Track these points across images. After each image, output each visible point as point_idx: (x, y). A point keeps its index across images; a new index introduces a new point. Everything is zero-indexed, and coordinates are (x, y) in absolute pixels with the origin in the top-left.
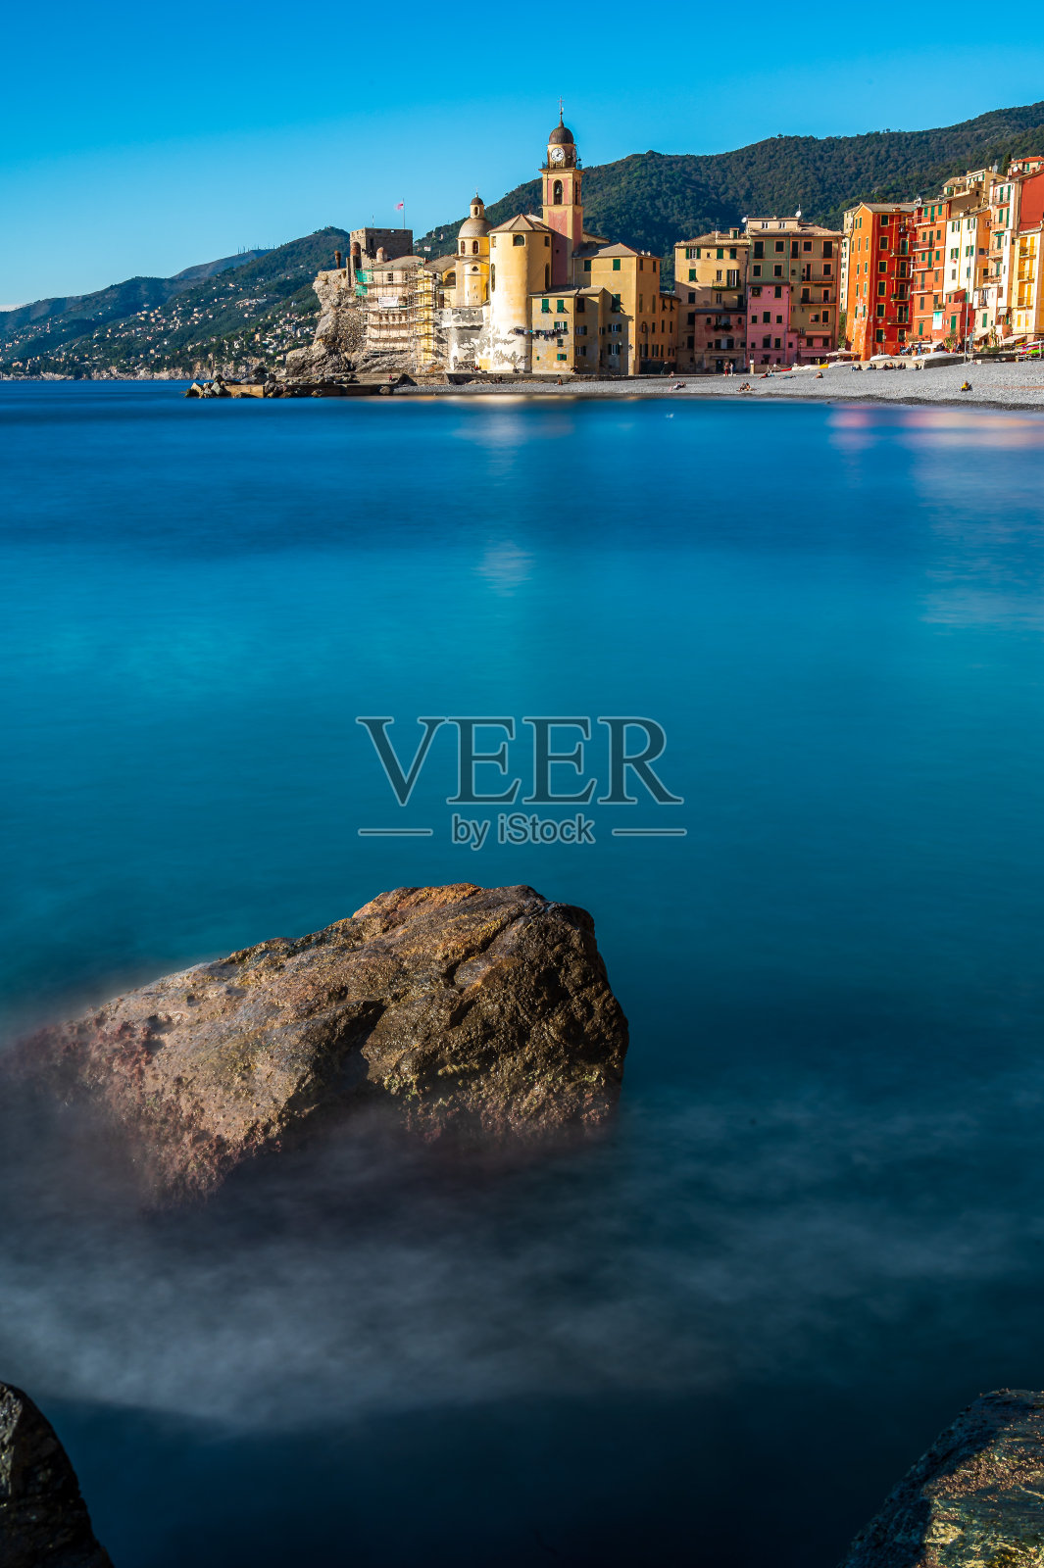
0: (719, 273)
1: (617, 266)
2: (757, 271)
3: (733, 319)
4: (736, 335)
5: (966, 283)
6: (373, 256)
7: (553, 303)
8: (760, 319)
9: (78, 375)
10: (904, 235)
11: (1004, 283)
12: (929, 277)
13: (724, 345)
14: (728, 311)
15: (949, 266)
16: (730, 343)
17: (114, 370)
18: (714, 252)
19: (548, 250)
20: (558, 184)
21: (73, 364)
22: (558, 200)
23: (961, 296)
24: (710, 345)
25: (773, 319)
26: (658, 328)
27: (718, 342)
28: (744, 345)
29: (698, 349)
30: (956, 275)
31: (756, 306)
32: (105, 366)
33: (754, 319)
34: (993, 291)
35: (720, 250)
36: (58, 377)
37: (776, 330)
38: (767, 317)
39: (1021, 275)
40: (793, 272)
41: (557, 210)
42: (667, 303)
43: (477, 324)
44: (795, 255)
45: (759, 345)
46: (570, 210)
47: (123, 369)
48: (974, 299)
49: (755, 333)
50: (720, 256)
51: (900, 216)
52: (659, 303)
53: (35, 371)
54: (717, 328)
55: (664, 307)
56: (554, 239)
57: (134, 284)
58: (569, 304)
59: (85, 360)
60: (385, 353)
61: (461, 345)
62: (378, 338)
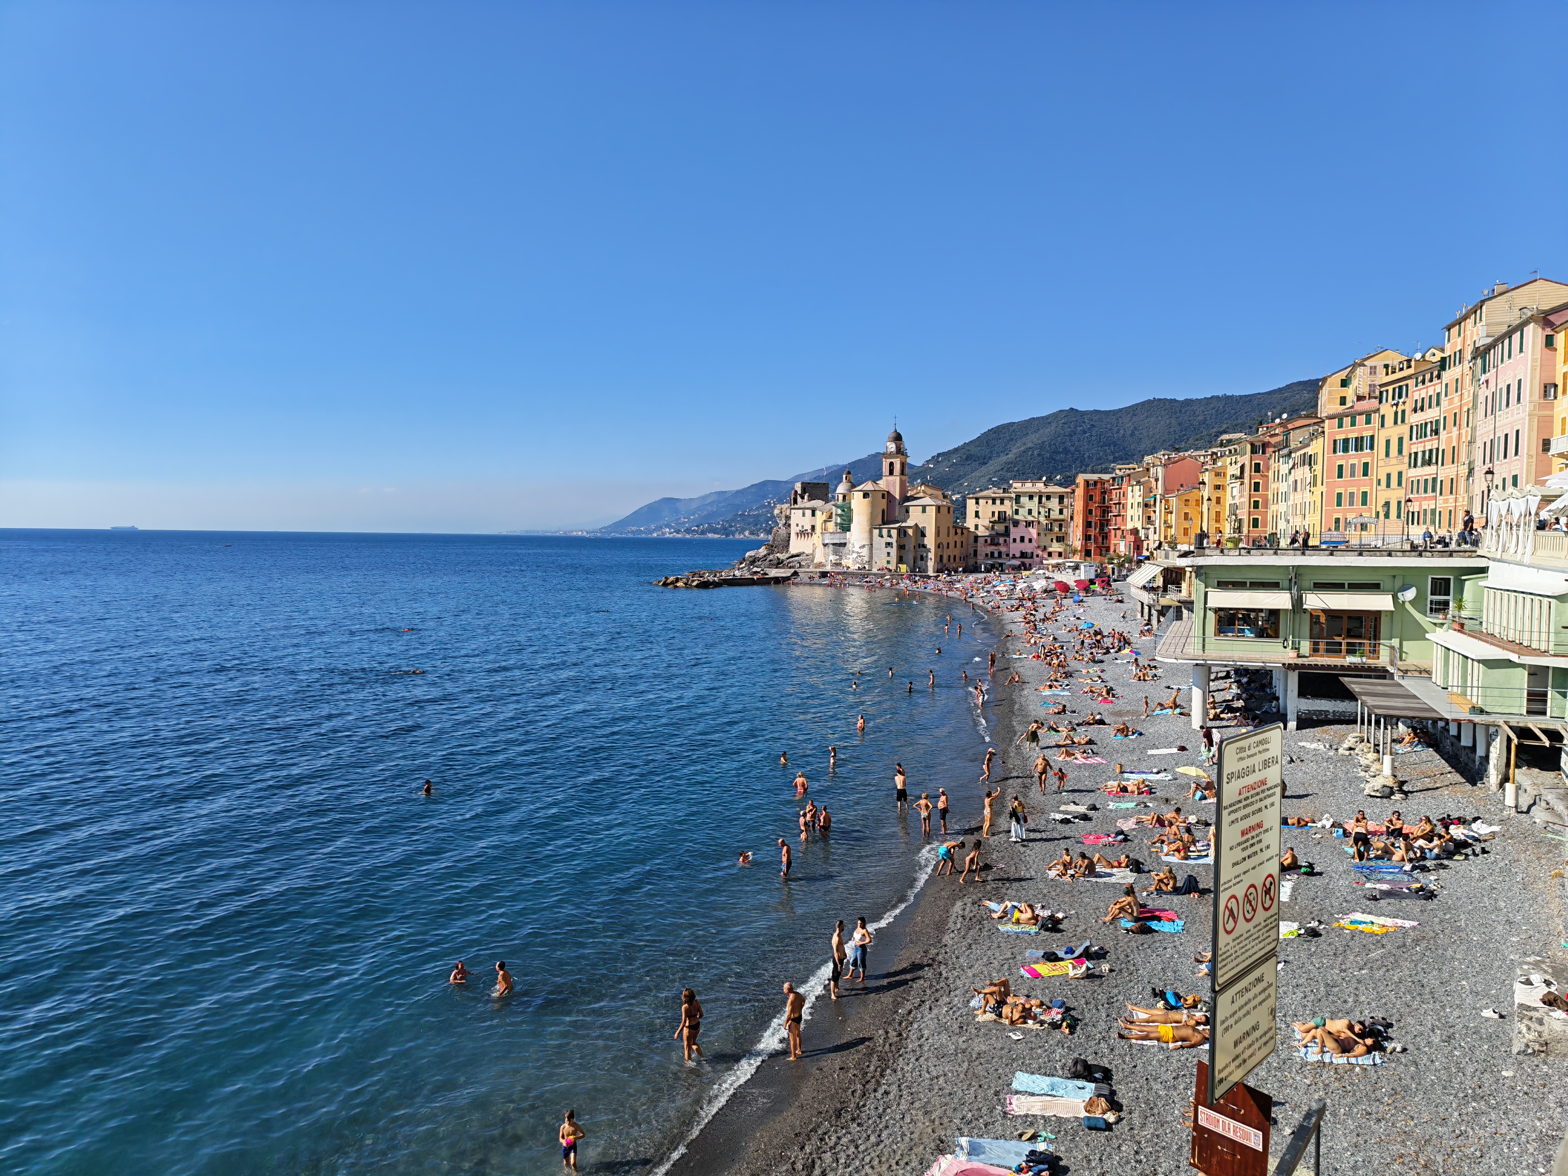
0: (993, 513)
1: (924, 511)
3: (1001, 540)
4: (1003, 549)
5: (1139, 526)
6: (803, 498)
7: (885, 532)
8: (1018, 540)
9: (727, 535)
10: (1105, 493)
11: (1157, 525)
12: (1119, 519)
13: (996, 555)
14: (999, 535)
15: (1130, 512)
16: (1000, 553)
17: (747, 533)
18: (990, 502)
19: (885, 501)
20: (891, 464)
21: (726, 529)
22: (891, 473)
23: (1135, 532)
24: (987, 555)
25: (1026, 540)
26: (952, 545)
27: (992, 553)
28: (1008, 555)
29: (979, 557)
30: (1133, 518)
31: (1015, 533)
32: (742, 531)
33: (1015, 540)
34: (1152, 530)
35: (994, 500)
36: (716, 536)
37: (1027, 547)
38: (1022, 539)
39: (1165, 522)
40: (1039, 513)
41: (891, 478)
42: (959, 531)
43: (843, 541)
44: (1040, 502)
45: (1018, 555)
46: (898, 478)
47: (752, 533)
48: (1142, 534)
49: (1016, 549)
50: (994, 503)
51: (1103, 482)
52: (952, 531)
53: (703, 532)
54: (991, 545)
55: (956, 533)
56: (887, 495)
57: (765, 483)
58: (894, 533)
59: (731, 526)
60: (797, 555)
61: (835, 553)
62: (796, 546)
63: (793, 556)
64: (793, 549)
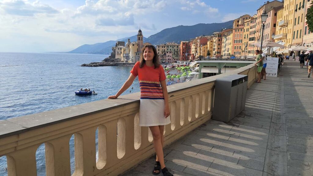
0: (162, 50)
2: (168, 50)
5: (194, 53)
6: (119, 45)
7: (138, 54)
10: (187, 46)
11: (198, 53)
12: (190, 52)
14: (164, 55)
15: (192, 50)
20: (139, 38)
24: (161, 59)
28: (166, 60)
31: (167, 54)
35: (163, 47)
38: (169, 56)
40: (173, 50)
43: (128, 56)
46: (141, 41)
51: (186, 43)
54: (162, 57)
56: (138, 45)
60: (117, 59)
61: (126, 59)
62: (117, 57)
63: (116, 59)
64: (116, 57)
